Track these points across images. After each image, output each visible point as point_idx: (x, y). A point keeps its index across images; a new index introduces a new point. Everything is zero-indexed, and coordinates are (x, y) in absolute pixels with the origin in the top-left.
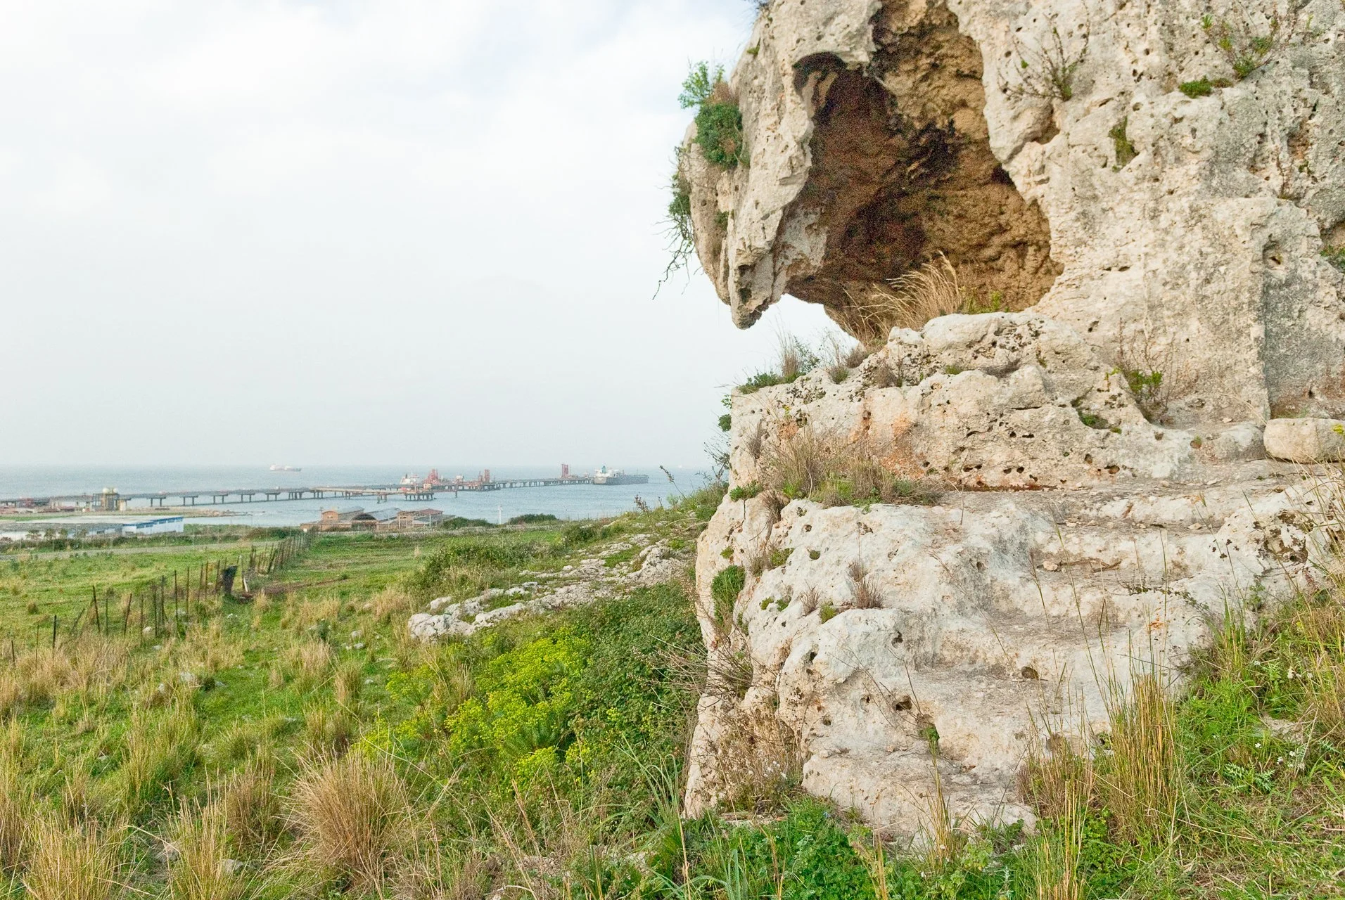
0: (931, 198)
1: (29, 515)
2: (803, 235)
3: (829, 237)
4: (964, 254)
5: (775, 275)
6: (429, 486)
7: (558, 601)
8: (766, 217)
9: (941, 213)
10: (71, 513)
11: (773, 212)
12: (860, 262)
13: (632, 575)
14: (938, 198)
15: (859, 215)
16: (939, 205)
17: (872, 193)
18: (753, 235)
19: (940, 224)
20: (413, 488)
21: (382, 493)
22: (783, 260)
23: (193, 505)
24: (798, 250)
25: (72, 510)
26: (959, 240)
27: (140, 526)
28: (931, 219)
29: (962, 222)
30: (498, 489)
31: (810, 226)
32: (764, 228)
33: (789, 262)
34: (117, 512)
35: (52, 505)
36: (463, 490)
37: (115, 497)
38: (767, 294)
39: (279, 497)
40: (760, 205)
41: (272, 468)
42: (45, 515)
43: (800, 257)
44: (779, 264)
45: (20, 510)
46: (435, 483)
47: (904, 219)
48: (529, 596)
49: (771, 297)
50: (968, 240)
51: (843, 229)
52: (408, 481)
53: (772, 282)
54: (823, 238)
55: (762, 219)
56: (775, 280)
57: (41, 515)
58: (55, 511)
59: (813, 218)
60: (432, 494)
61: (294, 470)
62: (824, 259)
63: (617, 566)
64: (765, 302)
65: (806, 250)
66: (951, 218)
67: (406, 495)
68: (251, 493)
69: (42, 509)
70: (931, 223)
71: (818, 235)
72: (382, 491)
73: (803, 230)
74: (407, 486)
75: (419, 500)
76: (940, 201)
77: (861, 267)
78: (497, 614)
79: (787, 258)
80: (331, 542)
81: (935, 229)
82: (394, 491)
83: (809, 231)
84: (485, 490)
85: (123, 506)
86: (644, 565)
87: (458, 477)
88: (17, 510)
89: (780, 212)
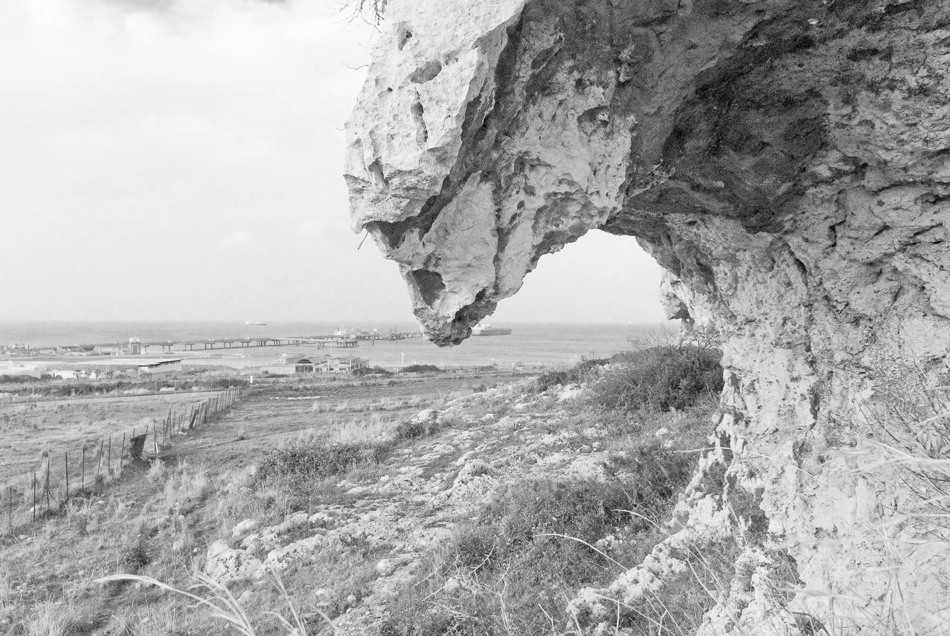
0: (856, 55)
1: (81, 357)
2: (573, 132)
3: (635, 142)
4: (905, 169)
5: (502, 235)
6: (354, 336)
7: (358, 534)
8: (430, 72)
9: (873, 87)
10: (108, 356)
11: (450, 57)
12: (696, 187)
13: (443, 494)
14: (875, 52)
15: (703, 92)
16: (872, 69)
17: (738, 38)
18: (384, 131)
19: (865, 111)
20: (343, 338)
21: (321, 340)
22: (522, 196)
23: (191, 350)
24: (558, 173)
25: (108, 354)
26: (902, 142)
27: (151, 366)
28: (848, 100)
29: (922, 104)
30: (403, 338)
31: (591, 114)
32: (419, 109)
33: (538, 202)
34: (139, 356)
35: (97, 350)
36: (378, 339)
37: (138, 345)
38: (483, 279)
39: (250, 344)
40: (412, 41)
41: (247, 323)
42: (91, 357)
43: (564, 188)
44: (510, 208)
45: (75, 354)
46: (359, 334)
47: (789, 103)
48: (333, 522)
49: (496, 287)
50: (926, 141)
51: (669, 125)
52: (339, 333)
53: (493, 250)
54: (623, 142)
55: (414, 79)
56: (501, 247)
57: (89, 357)
58: (98, 355)
59: (597, 96)
60: (356, 342)
61: (262, 325)
62: (626, 189)
63: (432, 478)
64: (480, 296)
65: (580, 173)
66: (897, 96)
67: (338, 343)
68: (231, 342)
69: (89, 353)
70: (847, 110)
71: (609, 135)
72: (322, 340)
73: (573, 123)
74: (338, 337)
75: (346, 347)
76: (876, 60)
77: (697, 195)
78: (291, 551)
79: (530, 191)
80: (259, 392)
81: (855, 122)
82: (330, 340)
83: (589, 127)
84: (394, 339)
85: (143, 351)
86: (456, 482)
87: (375, 330)
88: (73, 353)
89: (473, 56)
